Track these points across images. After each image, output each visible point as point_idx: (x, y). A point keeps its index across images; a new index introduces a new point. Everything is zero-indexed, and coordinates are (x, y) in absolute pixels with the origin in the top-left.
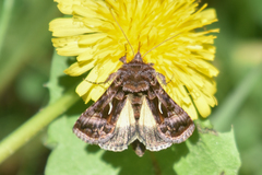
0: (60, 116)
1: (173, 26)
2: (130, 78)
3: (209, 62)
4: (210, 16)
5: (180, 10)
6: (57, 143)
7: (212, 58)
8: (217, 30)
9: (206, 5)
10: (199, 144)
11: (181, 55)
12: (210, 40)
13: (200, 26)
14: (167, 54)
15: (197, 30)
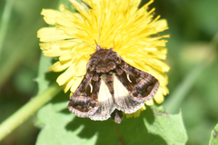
0: (46, 104)
1: (133, 33)
2: (100, 63)
3: (162, 60)
4: (162, 25)
5: (139, 21)
6: (44, 125)
7: (164, 57)
8: (167, 36)
9: (159, 17)
10: (155, 124)
11: (140, 55)
12: (163, 43)
13: (155, 33)
14: (129, 55)
15: (152, 36)
